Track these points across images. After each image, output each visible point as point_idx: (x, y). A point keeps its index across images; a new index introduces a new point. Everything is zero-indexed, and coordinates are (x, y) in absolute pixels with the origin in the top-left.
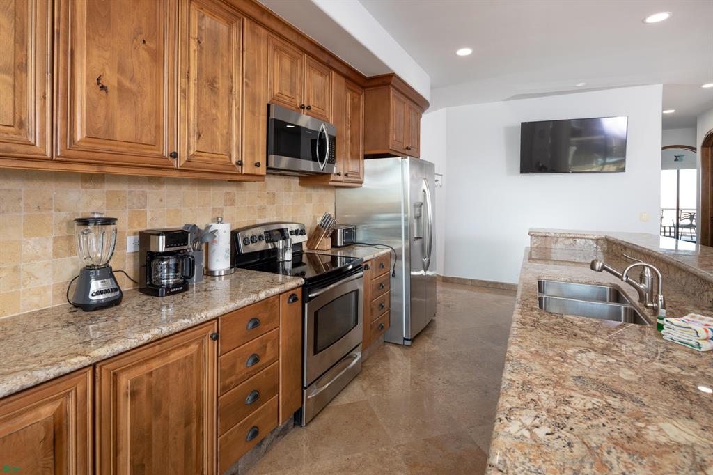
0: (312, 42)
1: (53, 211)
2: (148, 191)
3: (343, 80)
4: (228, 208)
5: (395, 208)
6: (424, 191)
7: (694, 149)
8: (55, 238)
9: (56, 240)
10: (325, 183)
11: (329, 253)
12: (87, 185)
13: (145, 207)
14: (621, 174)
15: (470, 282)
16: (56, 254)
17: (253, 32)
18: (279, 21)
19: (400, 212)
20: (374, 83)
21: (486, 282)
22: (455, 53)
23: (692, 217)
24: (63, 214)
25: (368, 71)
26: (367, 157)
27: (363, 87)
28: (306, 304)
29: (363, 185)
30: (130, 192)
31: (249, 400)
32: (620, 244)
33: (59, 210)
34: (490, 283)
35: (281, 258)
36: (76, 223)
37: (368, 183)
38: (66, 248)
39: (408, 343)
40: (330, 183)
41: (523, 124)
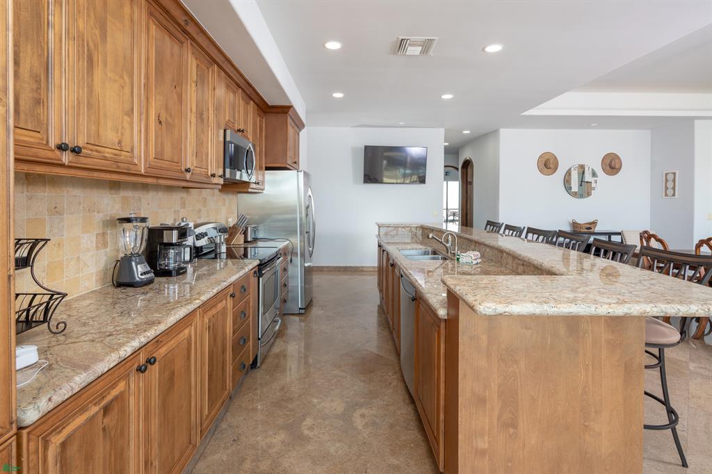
0: (246, 81)
1: (95, 213)
2: (142, 196)
3: (256, 107)
4: (182, 210)
5: (292, 210)
6: (310, 196)
7: (457, 169)
8: (97, 234)
9: (97, 235)
10: (244, 190)
11: (243, 246)
12: (112, 192)
13: (140, 209)
14: (423, 185)
15: (326, 269)
16: (97, 248)
17: (219, 75)
18: (233, 66)
19: (296, 213)
20: (275, 110)
21: (337, 267)
22: (332, 95)
23: (454, 214)
24: (101, 215)
25: (272, 100)
26: (268, 169)
27: (264, 112)
28: (261, 279)
29: (264, 191)
30: (133, 197)
31: (242, 343)
32: (430, 229)
33: (98, 212)
34: (342, 267)
35: (218, 250)
36: (118, 221)
37: (269, 190)
38: (102, 243)
39: (303, 311)
40: (250, 190)
41: (366, 147)
